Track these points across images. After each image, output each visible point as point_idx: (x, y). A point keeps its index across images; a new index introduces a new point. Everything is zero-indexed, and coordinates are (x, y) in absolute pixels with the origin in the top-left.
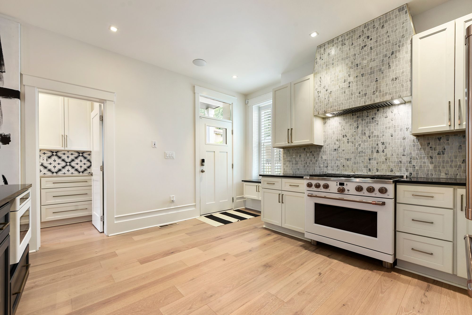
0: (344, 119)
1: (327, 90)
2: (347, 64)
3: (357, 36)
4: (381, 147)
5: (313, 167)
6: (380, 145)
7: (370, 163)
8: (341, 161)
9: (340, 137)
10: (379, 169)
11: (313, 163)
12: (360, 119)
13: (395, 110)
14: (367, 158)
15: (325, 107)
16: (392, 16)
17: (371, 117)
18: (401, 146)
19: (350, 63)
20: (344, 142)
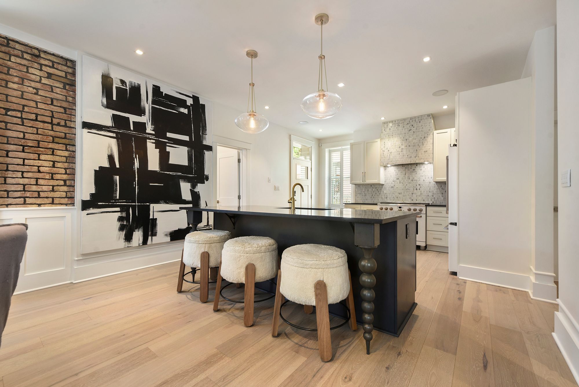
0: (397, 168)
1: (388, 151)
2: (401, 138)
3: (406, 123)
4: (418, 187)
5: (377, 198)
6: (418, 186)
7: (412, 196)
8: (396, 194)
9: (395, 179)
10: (417, 199)
11: (377, 195)
12: (407, 169)
13: (426, 166)
14: (411, 193)
15: (387, 161)
16: (425, 118)
17: (413, 169)
18: (428, 187)
19: (402, 137)
20: (397, 183)
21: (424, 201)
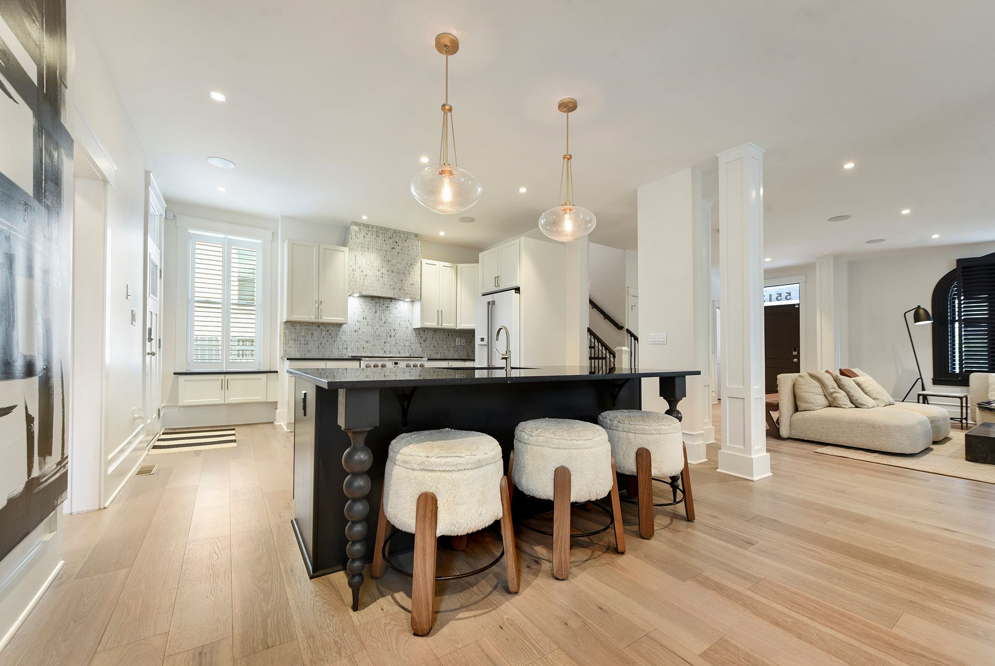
0: (365, 301)
1: (362, 272)
3: (388, 236)
4: (393, 333)
5: (329, 349)
6: (392, 331)
8: (361, 342)
9: (361, 319)
11: (330, 344)
12: (378, 305)
13: (401, 303)
14: (383, 341)
15: (360, 288)
16: (411, 237)
17: (386, 305)
18: (405, 333)
19: (382, 256)
20: (364, 325)
21: (400, 353)
